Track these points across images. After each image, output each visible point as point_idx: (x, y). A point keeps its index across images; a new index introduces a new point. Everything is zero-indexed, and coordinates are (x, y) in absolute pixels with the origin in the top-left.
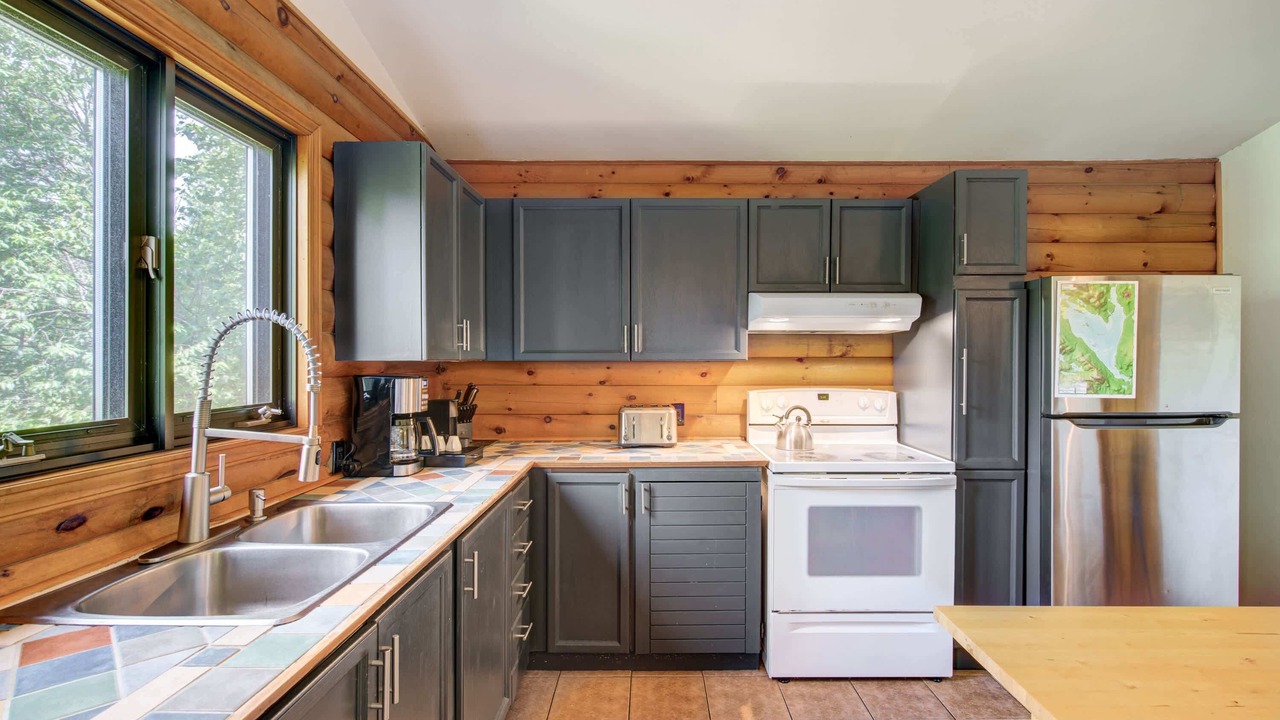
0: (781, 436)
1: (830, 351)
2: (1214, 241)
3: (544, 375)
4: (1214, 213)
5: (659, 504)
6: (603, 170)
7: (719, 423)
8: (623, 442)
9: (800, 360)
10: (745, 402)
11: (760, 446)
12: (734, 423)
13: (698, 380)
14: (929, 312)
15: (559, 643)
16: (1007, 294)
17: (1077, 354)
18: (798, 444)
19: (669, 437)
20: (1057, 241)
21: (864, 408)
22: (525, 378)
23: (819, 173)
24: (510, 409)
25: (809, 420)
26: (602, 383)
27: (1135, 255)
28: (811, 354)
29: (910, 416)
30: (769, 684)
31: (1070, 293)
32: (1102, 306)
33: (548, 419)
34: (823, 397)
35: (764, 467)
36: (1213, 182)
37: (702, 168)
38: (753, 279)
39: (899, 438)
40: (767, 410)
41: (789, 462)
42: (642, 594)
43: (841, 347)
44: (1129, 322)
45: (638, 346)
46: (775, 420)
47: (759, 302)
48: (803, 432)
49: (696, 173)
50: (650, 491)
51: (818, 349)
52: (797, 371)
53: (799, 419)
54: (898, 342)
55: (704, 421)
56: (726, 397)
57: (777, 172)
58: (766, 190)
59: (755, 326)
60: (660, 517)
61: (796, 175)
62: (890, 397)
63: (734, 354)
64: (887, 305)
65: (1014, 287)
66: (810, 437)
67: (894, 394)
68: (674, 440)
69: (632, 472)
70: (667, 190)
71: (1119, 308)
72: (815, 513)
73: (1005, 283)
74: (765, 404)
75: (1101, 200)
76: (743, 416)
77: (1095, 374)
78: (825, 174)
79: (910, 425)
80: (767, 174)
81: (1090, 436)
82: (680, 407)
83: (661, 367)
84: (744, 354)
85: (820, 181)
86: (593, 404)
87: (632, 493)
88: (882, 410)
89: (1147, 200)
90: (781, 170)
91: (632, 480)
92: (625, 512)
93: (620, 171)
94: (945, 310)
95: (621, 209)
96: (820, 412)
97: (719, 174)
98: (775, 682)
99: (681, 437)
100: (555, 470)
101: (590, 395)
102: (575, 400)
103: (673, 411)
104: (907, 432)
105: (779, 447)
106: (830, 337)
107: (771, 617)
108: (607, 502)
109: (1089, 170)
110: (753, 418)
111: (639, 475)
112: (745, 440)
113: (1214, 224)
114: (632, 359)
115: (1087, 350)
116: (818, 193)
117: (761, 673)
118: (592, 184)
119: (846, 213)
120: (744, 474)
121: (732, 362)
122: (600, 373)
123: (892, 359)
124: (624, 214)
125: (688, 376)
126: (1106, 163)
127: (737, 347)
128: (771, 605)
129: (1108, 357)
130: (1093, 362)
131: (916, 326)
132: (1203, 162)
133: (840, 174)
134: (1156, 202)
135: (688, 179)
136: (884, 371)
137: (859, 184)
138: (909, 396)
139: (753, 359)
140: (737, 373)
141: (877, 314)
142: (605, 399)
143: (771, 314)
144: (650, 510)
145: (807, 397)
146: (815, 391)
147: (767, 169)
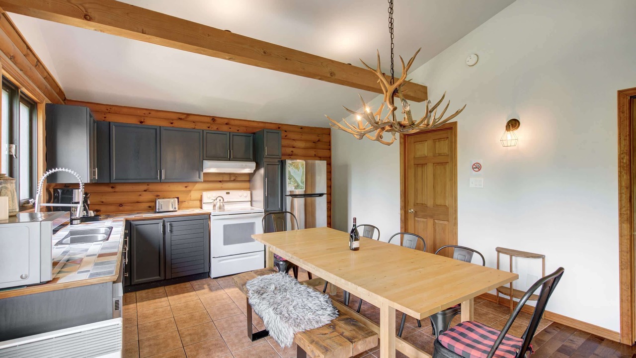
0: (214, 206)
1: (230, 178)
2: (330, 149)
3: (119, 188)
4: (330, 142)
5: (174, 229)
6: (145, 112)
7: (191, 203)
8: (157, 211)
9: (220, 181)
10: (202, 196)
11: (207, 209)
12: (198, 203)
13: (184, 189)
14: (258, 168)
15: (136, 281)
16: (278, 163)
17: (292, 179)
18: (220, 208)
19: (175, 208)
20: (294, 147)
21: (241, 196)
22: (110, 189)
23: (226, 121)
24: (103, 202)
25: (223, 200)
26: (145, 191)
27: (312, 152)
28: (224, 180)
29: (254, 199)
30: (212, 280)
31: (290, 164)
32: (297, 168)
33: (121, 205)
34: (228, 193)
35: (209, 214)
36: (330, 134)
37: (186, 115)
38: (205, 155)
39: (251, 205)
40: (209, 198)
41: (217, 212)
42: (168, 259)
43: (234, 178)
44: (303, 171)
45: (163, 177)
46: (212, 201)
47: (207, 163)
48: (222, 204)
49: (183, 117)
50: (171, 225)
51: (227, 178)
52: (219, 185)
53: (220, 200)
54: (251, 176)
55: (186, 203)
56: (194, 195)
57: (212, 119)
58: (208, 125)
59: (205, 171)
60: (175, 233)
61: (219, 121)
62: (249, 193)
63: (198, 179)
64: (246, 165)
65: (278, 161)
66: (224, 206)
67: (250, 192)
68: (177, 209)
69: (164, 219)
70: (172, 122)
71: (301, 168)
72: (225, 227)
73: (276, 160)
74: (209, 197)
75: (305, 137)
76: (201, 201)
77: (296, 184)
78: (228, 122)
79: (255, 201)
80: (209, 120)
81: (302, 200)
82: (178, 198)
83: (170, 184)
84: (202, 179)
85: (226, 124)
86: (142, 199)
87: (164, 226)
88: (246, 197)
89: (314, 138)
90: (214, 119)
91: (164, 221)
92: (162, 232)
93: (153, 113)
94: (262, 168)
95: (156, 129)
96: (227, 198)
97: (191, 118)
98: (214, 280)
99: (179, 209)
100: (133, 220)
101: (140, 195)
102: (133, 197)
103: (176, 199)
104: (254, 203)
105: (214, 209)
106: (230, 174)
107: (212, 259)
108: (154, 230)
109: (301, 128)
110: (205, 200)
111: (166, 220)
112: (202, 208)
113: (330, 145)
114: (161, 182)
115: (294, 178)
116: (225, 128)
117: (209, 278)
118: (141, 116)
119: (234, 137)
120: (203, 217)
121: (196, 182)
122: (145, 187)
123: (249, 181)
124: (157, 132)
125: (181, 187)
126: (306, 127)
127: (199, 178)
128: (212, 256)
129: (299, 180)
130: (296, 181)
131: (255, 171)
132: (328, 129)
133: (232, 122)
134: (317, 138)
135: (180, 119)
136: (247, 185)
137: (239, 126)
138: (254, 192)
139: (205, 181)
140: (198, 186)
141: (244, 168)
142: (147, 196)
143: (211, 167)
144: (171, 231)
145: (223, 193)
146: (225, 192)
147: (209, 118)
